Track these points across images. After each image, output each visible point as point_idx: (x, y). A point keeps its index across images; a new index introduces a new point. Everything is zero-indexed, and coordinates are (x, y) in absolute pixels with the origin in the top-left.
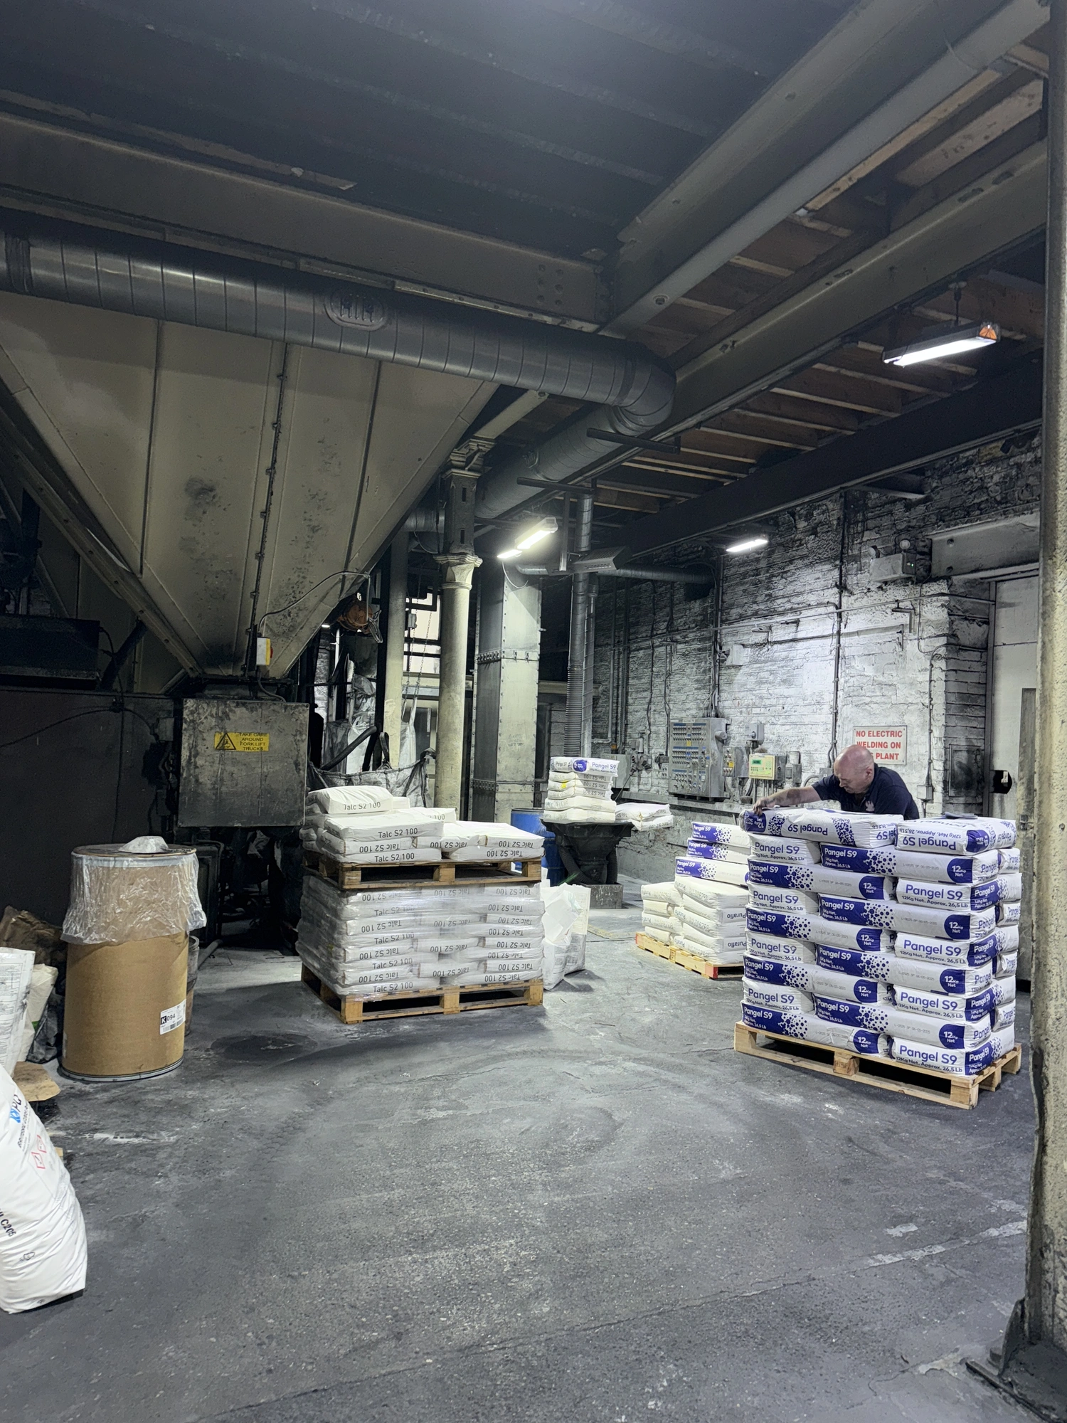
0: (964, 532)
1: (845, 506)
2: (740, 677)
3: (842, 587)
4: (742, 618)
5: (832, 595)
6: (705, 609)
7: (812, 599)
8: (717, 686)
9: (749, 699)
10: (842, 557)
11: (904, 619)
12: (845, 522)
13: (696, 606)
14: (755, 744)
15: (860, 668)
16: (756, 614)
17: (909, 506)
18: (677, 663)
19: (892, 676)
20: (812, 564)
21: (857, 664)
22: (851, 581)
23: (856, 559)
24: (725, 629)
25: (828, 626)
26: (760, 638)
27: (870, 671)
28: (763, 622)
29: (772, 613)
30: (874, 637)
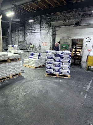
0: (54, 22)
1: (41, 18)
2: (28, 36)
3: (41, 27)
4: (28, 30)
5: (39, 28)
6: (23, 28)
7: (37, 28)
8: (25, 37)
9: (29, 39)
10: (40, 24)
11: (48, 31)
12: (41, 20)
13: (22, 28)
14: (30, 44)
15: (43, 36)
16: (30, 29)
17: (48, 19)
18: (19, 34)
19: (46, 37)
20: (37, 24)
21: (42, 36)
22: (42, 26)
23: (42, 24)
24: (26, 31)
25: (39, 31)
26: (31, 32)
27: (44, 36)
28: (31, 30)
29: (32, 29)
30: (44, 33)
